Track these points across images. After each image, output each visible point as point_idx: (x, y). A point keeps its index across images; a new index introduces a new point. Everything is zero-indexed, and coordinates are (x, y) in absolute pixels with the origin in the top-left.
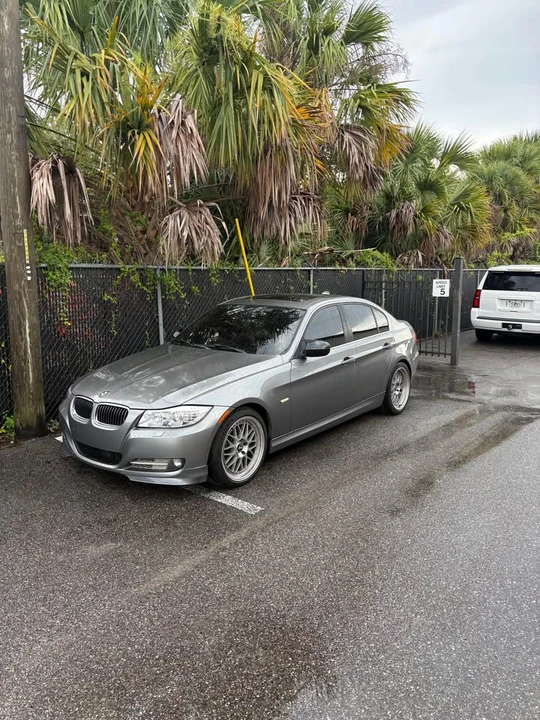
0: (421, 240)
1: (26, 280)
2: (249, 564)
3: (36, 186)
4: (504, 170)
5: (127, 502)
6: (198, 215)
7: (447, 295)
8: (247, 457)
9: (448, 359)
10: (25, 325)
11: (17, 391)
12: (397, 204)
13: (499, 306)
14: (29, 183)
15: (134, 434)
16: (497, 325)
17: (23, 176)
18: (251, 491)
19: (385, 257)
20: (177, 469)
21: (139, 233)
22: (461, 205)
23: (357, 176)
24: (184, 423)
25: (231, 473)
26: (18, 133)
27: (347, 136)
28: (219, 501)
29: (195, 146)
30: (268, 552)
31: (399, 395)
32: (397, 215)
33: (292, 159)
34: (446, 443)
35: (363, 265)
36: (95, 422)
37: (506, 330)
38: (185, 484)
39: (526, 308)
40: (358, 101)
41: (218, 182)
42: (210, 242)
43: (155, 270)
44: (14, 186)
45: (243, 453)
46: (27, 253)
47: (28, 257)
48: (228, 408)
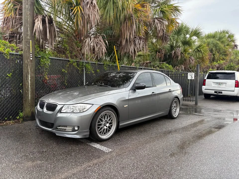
0: (183, 61)
1: (30, 59)
2: (99, 174)
3: (36, 24)
4: (213, 41)
5: (55, 145)
6: (97, 39)
7: (193, 78)
8: (108, 129)
9: (194, 103)
10: (28, 77)
11: (24, 102)
12: (174, 49)
13: (213, 85)
14: (34, 23)
15: (59, 115)
16: (213, 92)
17: (31, 21)
18: (109, 143)
19: (170, 66)
20: (76, 131)
21: (79, 50)
22: (198, 50)
23: (160, 35)
24: (80, 111)
25: (100, 135)
26: (30, 5)
27: (156, 21)
28: (94, 146)
29: (96, 11)
30: (110, 169)
31: (175, 111)
32: (175, 53)
33: (134, 23)
34: (195, 129)
35: (162, 69)
36: (45, 110)
37: (216, 94)
38: (79, 137)
39: (224, 86)
40: (160, 9)
41: (109, 34)
42: (101, 48)
43: (83, 62)
44: (28, 24)
45: (106, 126)
46: (31, 49)
47: (31, 51)
48: (100, 106)
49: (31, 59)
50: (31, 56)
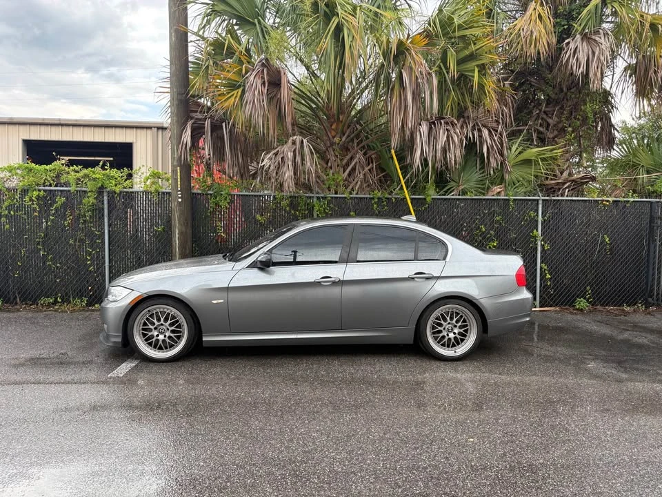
1: (178, 201)
8: (168, 341)
45: (165, 336)
46: (179, 183)
47: (179, 186)
48: (140, 294)
49: (180, 200)
50: (180, 196)
